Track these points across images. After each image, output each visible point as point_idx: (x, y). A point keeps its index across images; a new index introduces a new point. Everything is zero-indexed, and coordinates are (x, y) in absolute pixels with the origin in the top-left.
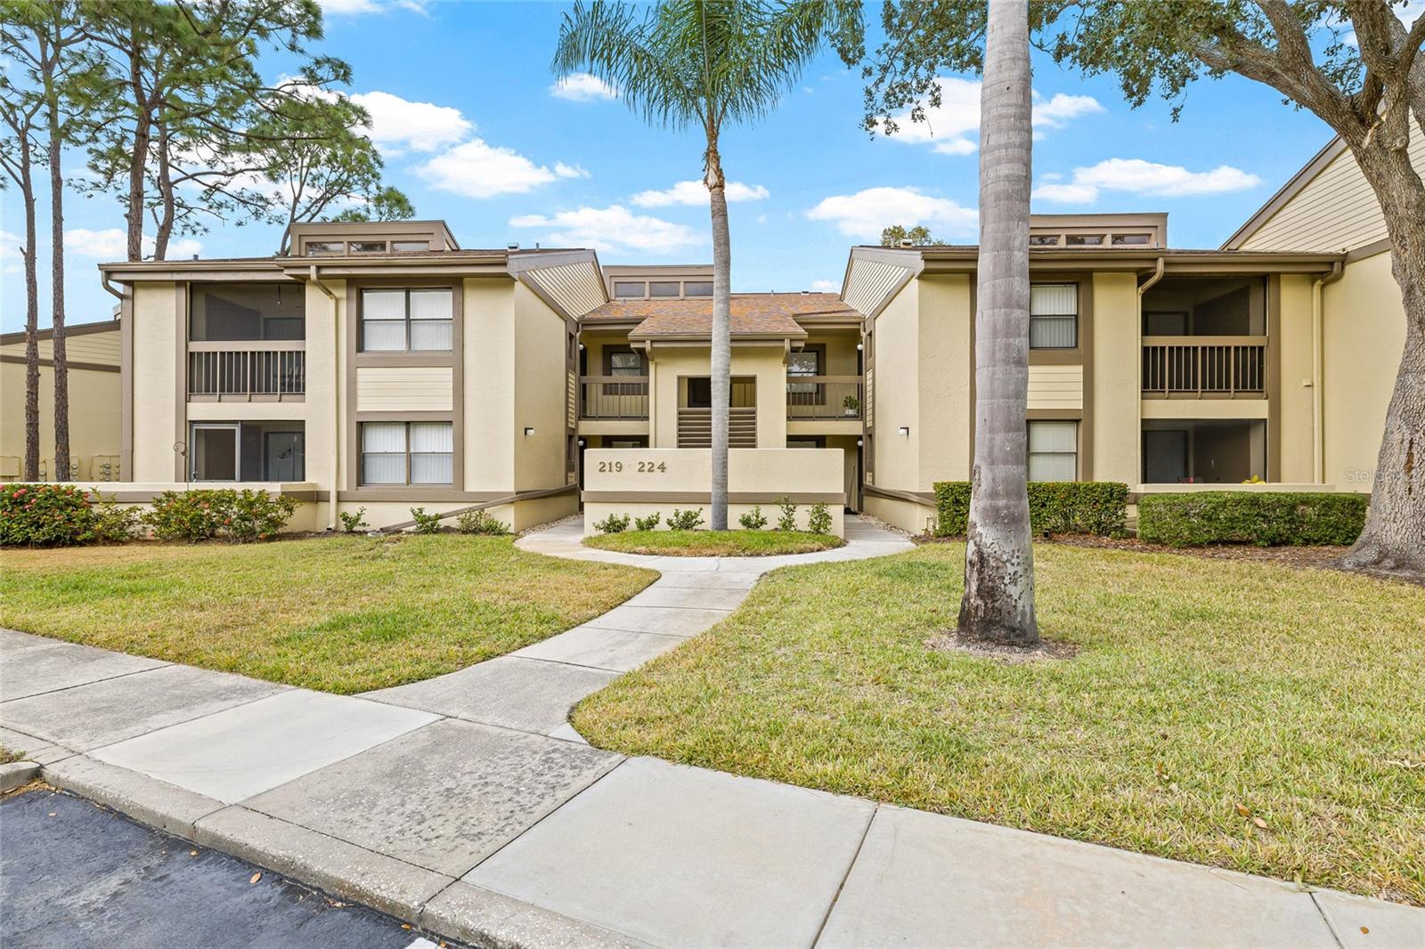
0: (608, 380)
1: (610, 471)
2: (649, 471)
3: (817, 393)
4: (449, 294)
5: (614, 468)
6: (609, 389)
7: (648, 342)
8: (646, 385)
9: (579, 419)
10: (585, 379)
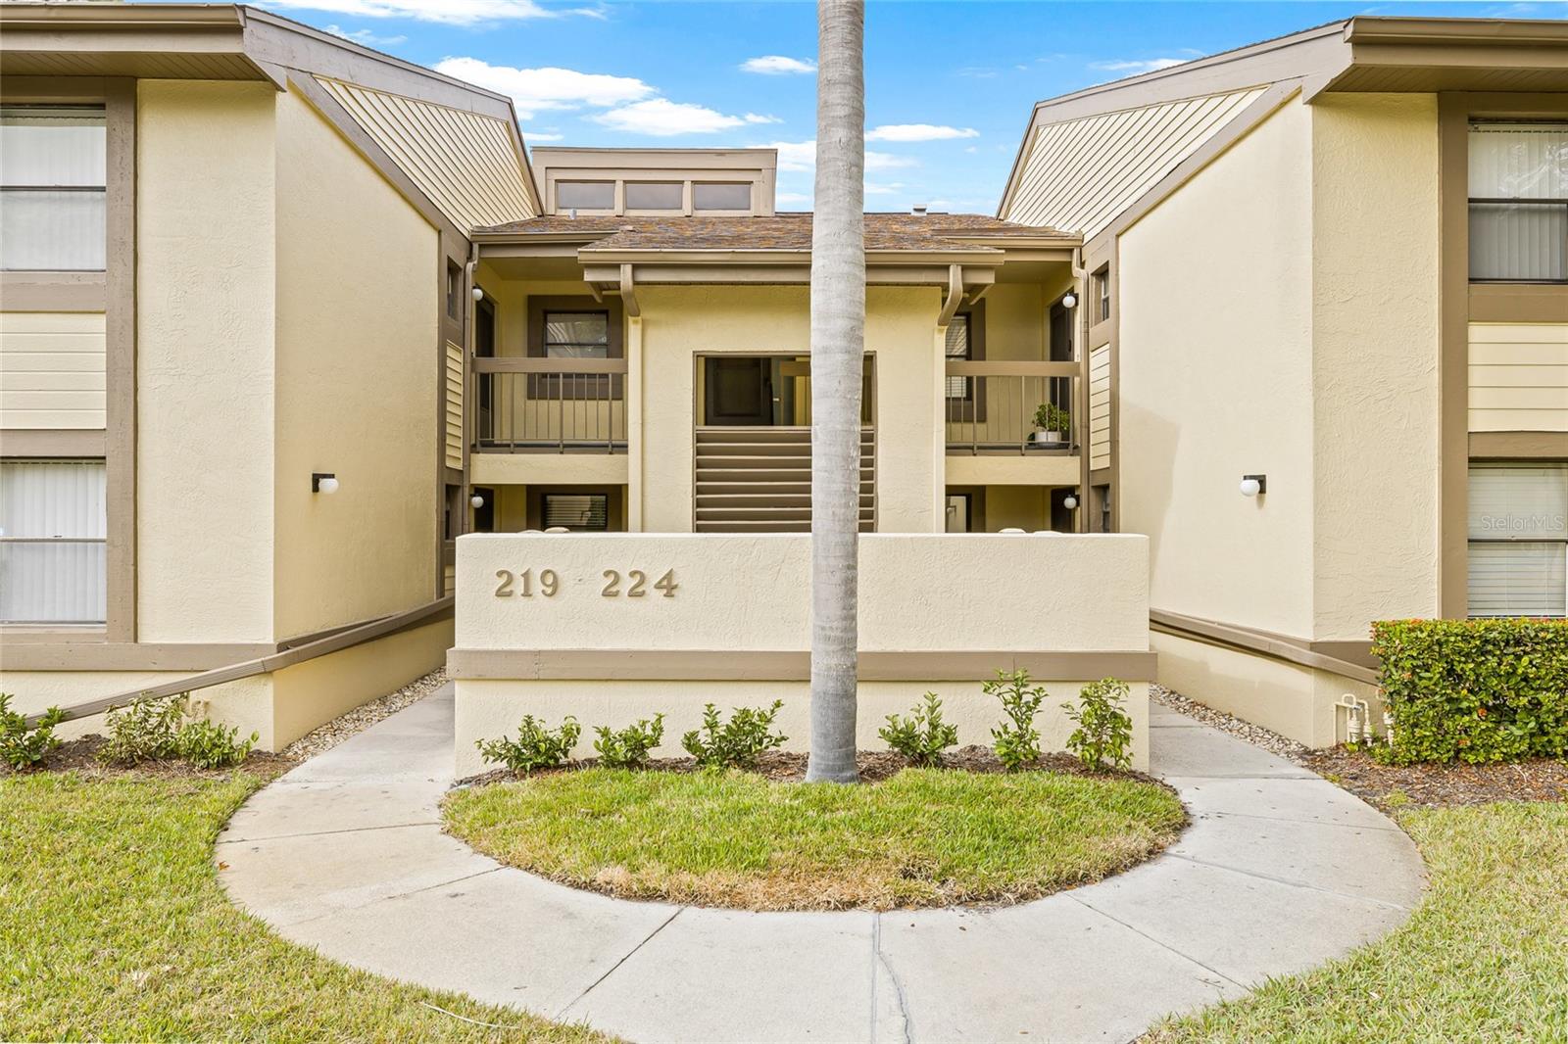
0: (538, 365)
1: (527, 594)
2: (632, 594)
3: (969, 397)
4: (99, 132)
5: (537, 587)
6: (540, 387)
7: (627, 270)
8: (620, 380)
9: (474, 449)
10: (487, 365)
